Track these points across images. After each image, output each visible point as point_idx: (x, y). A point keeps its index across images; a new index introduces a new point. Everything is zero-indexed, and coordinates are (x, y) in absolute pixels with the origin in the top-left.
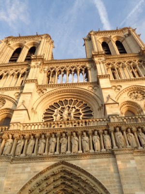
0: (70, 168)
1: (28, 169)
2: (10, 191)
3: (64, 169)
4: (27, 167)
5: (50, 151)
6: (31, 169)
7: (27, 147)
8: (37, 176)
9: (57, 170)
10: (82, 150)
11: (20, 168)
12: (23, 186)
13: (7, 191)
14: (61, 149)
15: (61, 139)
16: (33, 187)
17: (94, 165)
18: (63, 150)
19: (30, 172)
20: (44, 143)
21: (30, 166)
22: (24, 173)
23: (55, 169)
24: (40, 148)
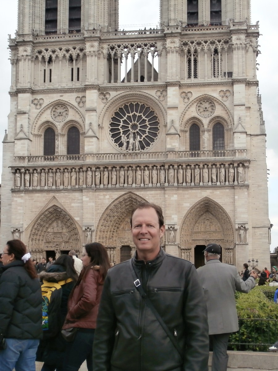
0: (135, 196)
1: (107, 197)
2: (99, 211)
3: (131, 196)
4: (106, 195)
5: (121, 183)
6: (110, 197)
7: (103, 178)
8: (114, 201)
9: (127, 197)
10: (144, 183)
11: (101, 195)
12: (106, 208)
13: (97, 211)
14: (129, 182)
15: (129, 172)
16: (112, 208)
17: (151, 196)
18: (130, 182)
19: (109, 199)
20: (116, 175)
21: (108, 195)
22: (105, 199)
23: (126, 197)
24: (113, 180)
